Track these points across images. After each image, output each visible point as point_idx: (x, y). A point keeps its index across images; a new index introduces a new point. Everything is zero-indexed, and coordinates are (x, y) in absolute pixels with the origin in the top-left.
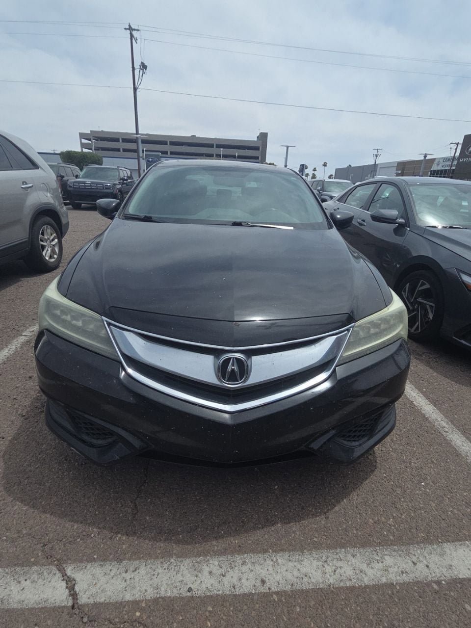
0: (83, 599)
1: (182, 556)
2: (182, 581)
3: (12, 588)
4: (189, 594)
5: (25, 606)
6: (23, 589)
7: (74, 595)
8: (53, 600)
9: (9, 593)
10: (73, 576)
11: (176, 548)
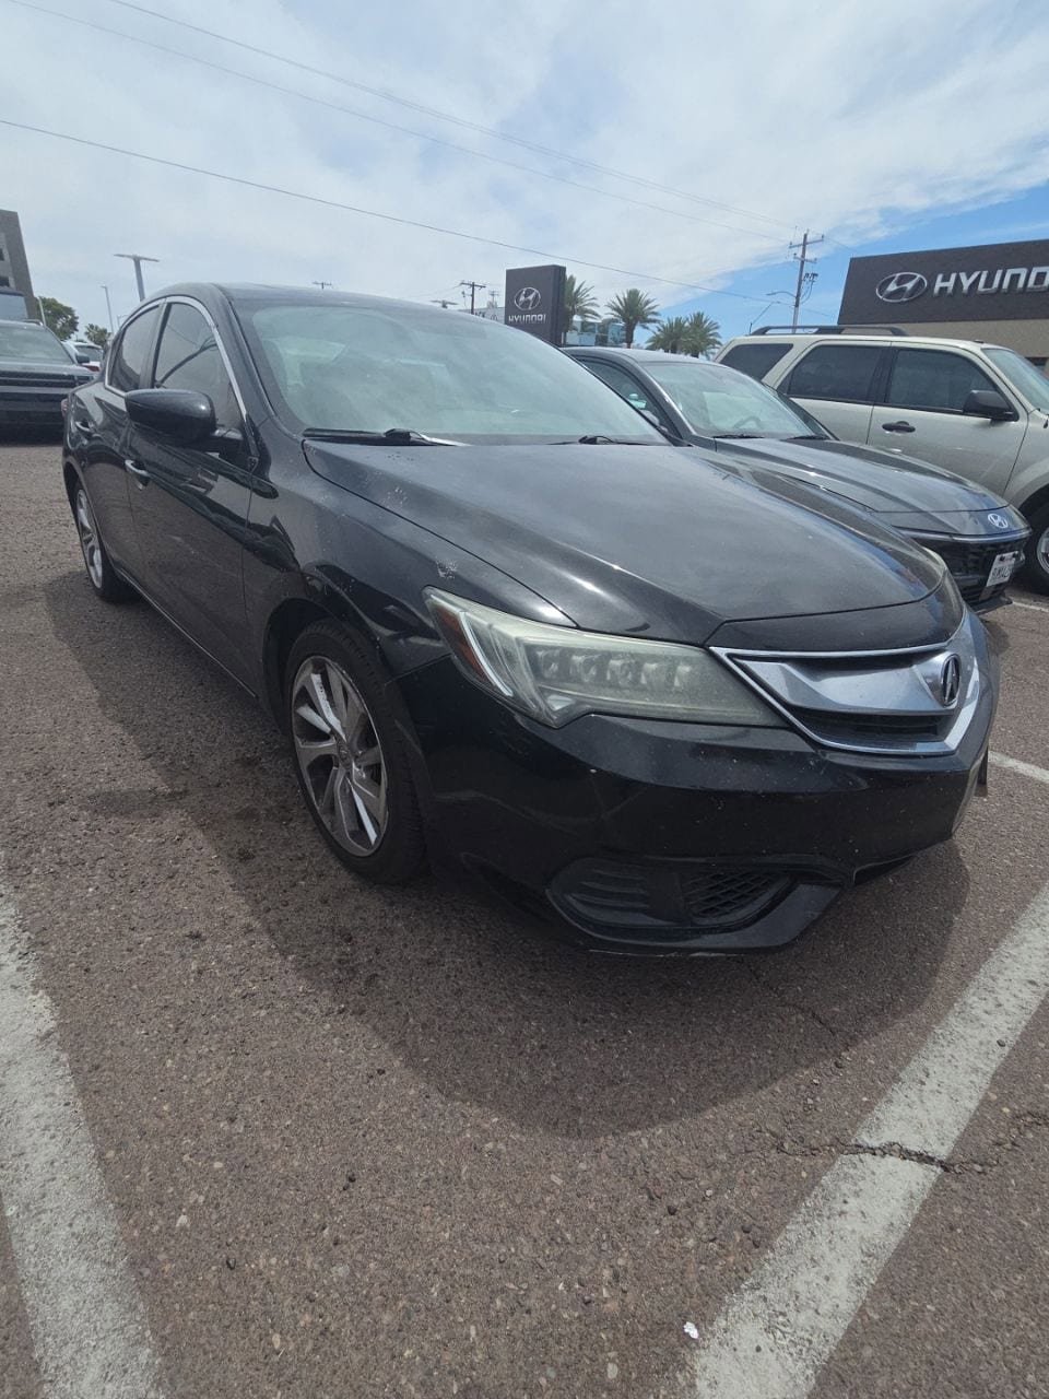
0: (942, 1152)
1: (939, 1018)
2: (981, 1043)
3: (849, 1228)
4: (1007, 1049)
5: (903, 1227)
6: (862, 1213)
7: (924, 1158)
8: (914, 1184)
9: (856, 1237)
10: (884, 1141)
11: (920, 1016)
